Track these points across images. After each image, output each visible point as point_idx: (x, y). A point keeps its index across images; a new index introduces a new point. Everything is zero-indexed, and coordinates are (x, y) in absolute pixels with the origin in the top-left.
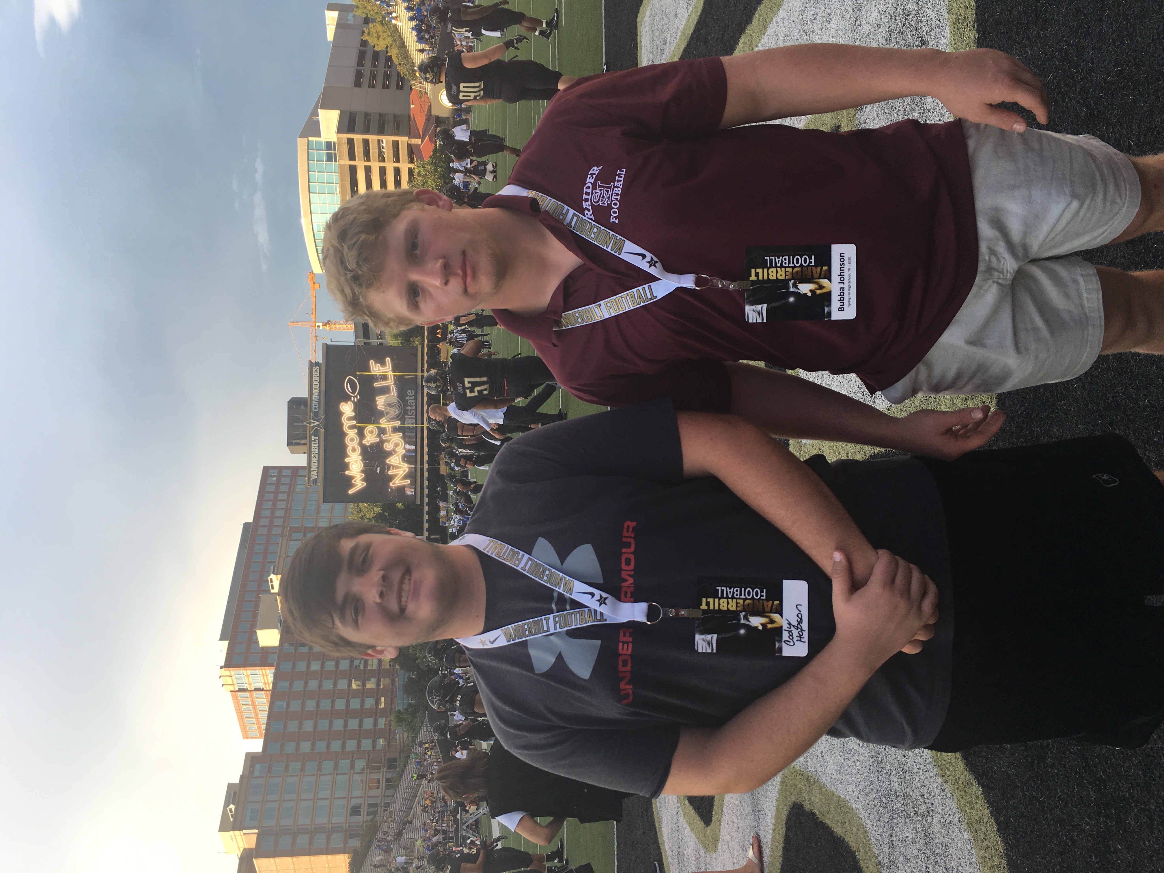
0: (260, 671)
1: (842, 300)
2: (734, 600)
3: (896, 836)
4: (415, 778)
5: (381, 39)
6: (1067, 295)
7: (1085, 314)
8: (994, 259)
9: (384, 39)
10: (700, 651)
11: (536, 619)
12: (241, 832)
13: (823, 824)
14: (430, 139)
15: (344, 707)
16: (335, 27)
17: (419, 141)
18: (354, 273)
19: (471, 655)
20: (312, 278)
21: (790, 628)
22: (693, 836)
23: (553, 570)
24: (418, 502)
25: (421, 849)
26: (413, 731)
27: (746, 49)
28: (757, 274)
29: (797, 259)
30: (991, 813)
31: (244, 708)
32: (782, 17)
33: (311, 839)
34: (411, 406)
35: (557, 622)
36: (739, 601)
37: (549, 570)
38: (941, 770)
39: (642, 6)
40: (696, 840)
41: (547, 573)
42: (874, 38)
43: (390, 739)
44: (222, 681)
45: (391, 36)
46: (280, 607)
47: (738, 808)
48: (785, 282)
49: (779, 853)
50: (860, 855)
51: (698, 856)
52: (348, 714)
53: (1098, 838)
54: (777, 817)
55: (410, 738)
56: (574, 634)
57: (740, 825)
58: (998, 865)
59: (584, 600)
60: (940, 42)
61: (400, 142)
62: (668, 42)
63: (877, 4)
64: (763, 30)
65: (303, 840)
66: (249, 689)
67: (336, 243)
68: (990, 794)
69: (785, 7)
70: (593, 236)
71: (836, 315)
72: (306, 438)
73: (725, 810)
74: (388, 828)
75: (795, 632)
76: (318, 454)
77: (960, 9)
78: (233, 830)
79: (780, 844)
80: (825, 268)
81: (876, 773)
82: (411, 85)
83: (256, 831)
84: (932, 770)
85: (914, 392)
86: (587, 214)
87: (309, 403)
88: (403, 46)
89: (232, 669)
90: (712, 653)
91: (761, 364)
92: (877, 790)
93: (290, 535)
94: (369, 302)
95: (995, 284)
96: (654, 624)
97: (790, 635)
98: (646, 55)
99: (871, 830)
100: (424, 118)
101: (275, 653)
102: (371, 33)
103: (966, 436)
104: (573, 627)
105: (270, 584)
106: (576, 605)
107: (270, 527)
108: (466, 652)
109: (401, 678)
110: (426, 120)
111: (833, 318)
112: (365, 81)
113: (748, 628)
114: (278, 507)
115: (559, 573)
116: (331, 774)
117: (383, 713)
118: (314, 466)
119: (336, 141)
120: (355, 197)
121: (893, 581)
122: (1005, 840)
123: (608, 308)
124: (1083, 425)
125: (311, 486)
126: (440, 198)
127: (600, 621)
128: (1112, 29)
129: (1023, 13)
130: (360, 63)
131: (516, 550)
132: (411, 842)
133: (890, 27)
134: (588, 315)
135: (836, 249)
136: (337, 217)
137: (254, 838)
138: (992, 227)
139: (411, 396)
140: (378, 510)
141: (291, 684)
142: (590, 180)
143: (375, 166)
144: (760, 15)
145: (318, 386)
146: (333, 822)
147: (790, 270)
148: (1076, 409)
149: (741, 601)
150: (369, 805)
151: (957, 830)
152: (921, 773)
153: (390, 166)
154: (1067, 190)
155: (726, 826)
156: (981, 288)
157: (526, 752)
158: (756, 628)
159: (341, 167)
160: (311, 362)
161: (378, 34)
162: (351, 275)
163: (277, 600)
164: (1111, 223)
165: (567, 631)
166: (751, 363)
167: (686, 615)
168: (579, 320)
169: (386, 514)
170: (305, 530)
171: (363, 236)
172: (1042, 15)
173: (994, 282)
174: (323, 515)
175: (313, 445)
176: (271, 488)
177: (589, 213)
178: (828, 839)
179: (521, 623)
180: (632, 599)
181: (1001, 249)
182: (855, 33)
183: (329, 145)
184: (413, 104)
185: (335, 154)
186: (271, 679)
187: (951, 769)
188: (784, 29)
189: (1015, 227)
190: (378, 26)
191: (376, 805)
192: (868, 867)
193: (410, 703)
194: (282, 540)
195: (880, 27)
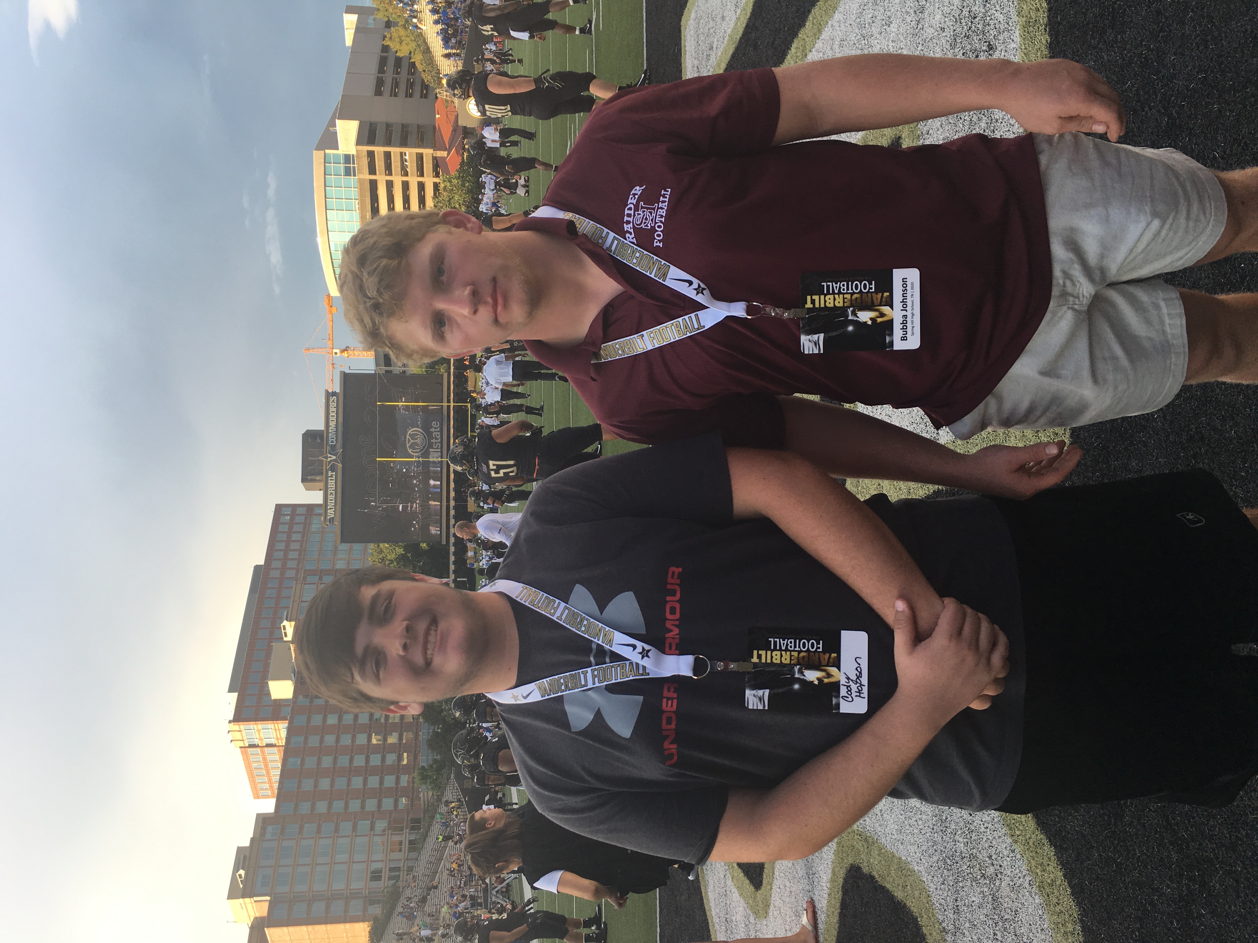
0: (272, 725)
1: (904, 328)
2: (788, 653)
3: (961, 900)
4: (440, 840)
5: (403, 43)
6: (1148, 322)
7: (1168, 342)
8: (1068, 283)
9: (408, 44)
10: (750, 707)
11: (573, 672)
12: (252, 899)
13: (883, 888)
14: (457, 151)
15: (363, 764)
16: (354, 31)
17: (444, 154)
18: (374, 301)
19: (501, 710)
20: (329, 301)
21: (849, 683)
22: (742, 901)
23: (592, 620)
24: (444, 542)
25: (447, 916)
26: (439, 789)
27: (799, 54)
28: (813, 302)
29: (857, 284)
30: (1065, 876)
31: (255, 765)
32: (838, 20)
33: (328, 908)
34: (436, 439)
35: (596, 676)
36: (793, 653)
37: (587, 619)
38: (1010, 829)
39: (686, 9)
40: (745, 906)
41: (585, 622)
42: (938, 42)
43: (413, 798)
44: (230, 737)
45: (415, 41)
46: (293, 656)
47: (791, 871)
48: (844, 309)
49: (835, 919)
50: (923, 921)
51: (747, 923)
52: (367, 771)
53: (1180, 902)
54: (832, 881)
55: (435, 797)
56: (614, 689)
57: (793, 889)
58: (1072, 932)
59: (626, 652)
60: (1008, 46)
61: (424, 155)
62: (715, 47)
63: (941, 6)
64: (818, 34)
65: (319, 908)
66: (260, 745)
67: (354, 269)
68: (1063, 855)
69: (841, 9)
70: (635, 261)
71: (899, 345)
72: (322, 474)
73: (776, 873)
74: (412, 892)
75: (854, 687)
76: (336, 490)
77: (1031, 11)
78: (243, 897)
79: (836, 910)
80: (886, 294)
81: (940, 833)
82: (436, 94)
83: (268, 898)
84: (1000, 829)
85: (983, 427)
86: (629, 237)
87: (325, 436)
88: (427, 51)
89: (241, 723)
90: (764, 710)
91: (815, 398)
92: (941, 851)
93: (305, 578)
94: (390, 333)
95: (1071, 310)
96: (700, 679)
97: (849, 691)
98: (690, 61)
99: (934, 894)
100: (451, 129)
101: (289, 705)
102: (393, 37)
103: (1039, 474)
104: (613, 681)
105: (283, 631)
106: (617, 657)
107: (284, 569)
108: (497, 706)
109: (426, 732)
110: (453, 131)
111: (896, 348)
112: (387, 89)
113: (803, 682)
114: (292, 548)
115: (598, 623)
116: (349, 836)
117: (406, 770)
118: (331, 504)
119: (355, 153)
120: (375, 219)
121: (960, 632)
122: (1079, 904)
123: (651, 339)
124: (1164, 458)
125: (327, 525)
126: (469, 221)
127: (642, 675)
128: (1196, 33)
129: (1099, 15)
130: (381, 70)
131: (551, 598)
132: (436, 910)
133: (954, 30)
134: (629, 346)
135: (898, 274)
136: (356, 241)
137: (266, 905)
138: (1067, 250)
139: (437, 428)
140: (400, 551)
141: (306, 739)
142: (632, 201)
143: (398, 180)
144: (814, 18)
145: (335, 417)
146: (351, 888)
147: (848, 296)
148: (1156, 440)
149: (796, 654)
150: (391, 870)
151: (1027, 893)
152: (988, 833)
153: (413, 181)
154: (1148, 209)
155: (778, 890)
156: (1054, 313)
157: (561, 816)
158: (812, 682)
159: (361, 181)
160: (327, 392)
161: (400, 39)
162: (371, 303)
163: (290, 649)
164: (1194, 243)
165: (606, 685)
166: (805, 396)
167: (735, 669)
168: (620, 352)
169: (409, 555)
170: (321, 573)
171: (384, 262)
172: (1120, 18)
173: (1068, 308)
174: (340, 556)
175: (329, 481)
176: (283, 528)
177: (631, 237)
178: (888, 904)
179: (556, 677)
180: (678, 652)
181: (1077, 272)
182: (917, 37)
183: (348, 158)
184: (438, 114)
185: (354, 168)
186: (284, 734)
187: (1021, 828)
188: (840, 33)
189: (1092, 249)
190: (400, 30)
191: (398, 869)
192: (931, 934)
193: (435, 759)
194: (296, 584)
195: (944, 31)
